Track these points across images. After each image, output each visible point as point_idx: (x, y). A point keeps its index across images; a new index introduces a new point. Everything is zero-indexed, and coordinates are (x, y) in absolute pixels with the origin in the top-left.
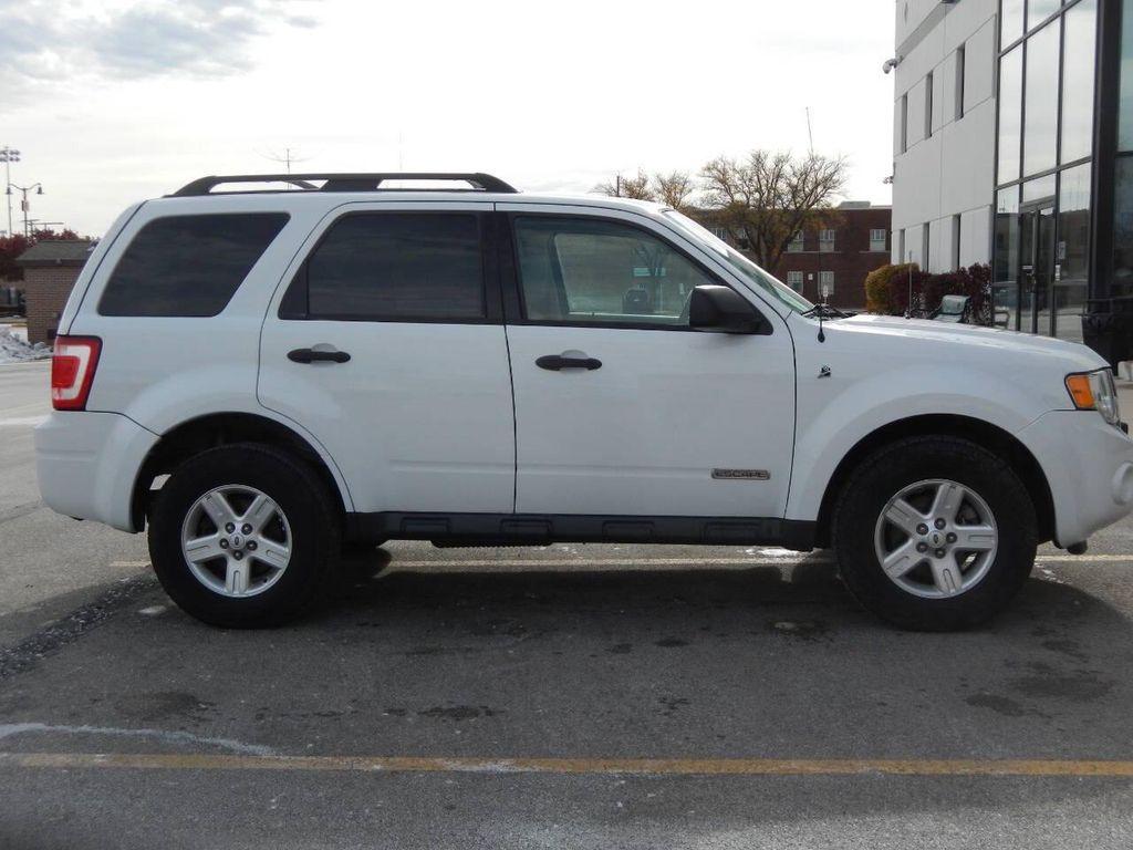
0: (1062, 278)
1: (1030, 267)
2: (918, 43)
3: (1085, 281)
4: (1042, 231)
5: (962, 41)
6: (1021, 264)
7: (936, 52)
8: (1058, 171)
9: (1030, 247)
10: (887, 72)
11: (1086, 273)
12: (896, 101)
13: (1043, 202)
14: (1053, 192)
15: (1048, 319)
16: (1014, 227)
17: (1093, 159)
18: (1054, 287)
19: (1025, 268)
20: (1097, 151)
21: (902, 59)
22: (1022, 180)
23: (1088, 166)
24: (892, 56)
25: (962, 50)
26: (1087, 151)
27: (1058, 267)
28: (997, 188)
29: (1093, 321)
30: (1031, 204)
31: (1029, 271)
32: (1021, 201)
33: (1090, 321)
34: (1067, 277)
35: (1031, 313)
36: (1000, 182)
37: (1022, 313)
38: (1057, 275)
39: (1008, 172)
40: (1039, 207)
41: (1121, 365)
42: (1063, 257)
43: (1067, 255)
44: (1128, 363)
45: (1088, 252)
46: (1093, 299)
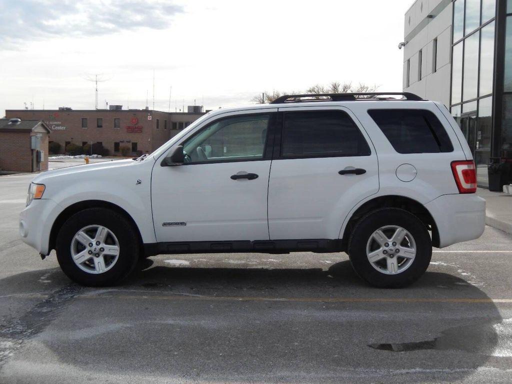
0: (479, 147)
2: (415, 36)
3: (489, 149)
4: (471, 126)
5: (435, 37)
7: (423, 40)
8: (478, 99)
10: (400, 48)
11: (490, 145)
12: (404, 63)
13: (472, 113)
14: (476, 109)
17: (493, 95)
18: (476, 152)
20: (495, 91)
21: (407, 43)
22: (462, 103)
23: (491, 97)
24: (403, 41)
25: (436, 40)
26: (490, 91)
27: (478, 142)
28: (451, 106)
30: (466, 114)
32: (462, 112)
33: (491, 167)
34: (482, 148)
36: (453, 104)
38: (477, 146)
39: (456, 99)
40: (470, 115)
41: (504, 187)
42: (480, 138)
43: (482, 137)
44: (507, 186)
45: (491, 136)
46: (493, 157)
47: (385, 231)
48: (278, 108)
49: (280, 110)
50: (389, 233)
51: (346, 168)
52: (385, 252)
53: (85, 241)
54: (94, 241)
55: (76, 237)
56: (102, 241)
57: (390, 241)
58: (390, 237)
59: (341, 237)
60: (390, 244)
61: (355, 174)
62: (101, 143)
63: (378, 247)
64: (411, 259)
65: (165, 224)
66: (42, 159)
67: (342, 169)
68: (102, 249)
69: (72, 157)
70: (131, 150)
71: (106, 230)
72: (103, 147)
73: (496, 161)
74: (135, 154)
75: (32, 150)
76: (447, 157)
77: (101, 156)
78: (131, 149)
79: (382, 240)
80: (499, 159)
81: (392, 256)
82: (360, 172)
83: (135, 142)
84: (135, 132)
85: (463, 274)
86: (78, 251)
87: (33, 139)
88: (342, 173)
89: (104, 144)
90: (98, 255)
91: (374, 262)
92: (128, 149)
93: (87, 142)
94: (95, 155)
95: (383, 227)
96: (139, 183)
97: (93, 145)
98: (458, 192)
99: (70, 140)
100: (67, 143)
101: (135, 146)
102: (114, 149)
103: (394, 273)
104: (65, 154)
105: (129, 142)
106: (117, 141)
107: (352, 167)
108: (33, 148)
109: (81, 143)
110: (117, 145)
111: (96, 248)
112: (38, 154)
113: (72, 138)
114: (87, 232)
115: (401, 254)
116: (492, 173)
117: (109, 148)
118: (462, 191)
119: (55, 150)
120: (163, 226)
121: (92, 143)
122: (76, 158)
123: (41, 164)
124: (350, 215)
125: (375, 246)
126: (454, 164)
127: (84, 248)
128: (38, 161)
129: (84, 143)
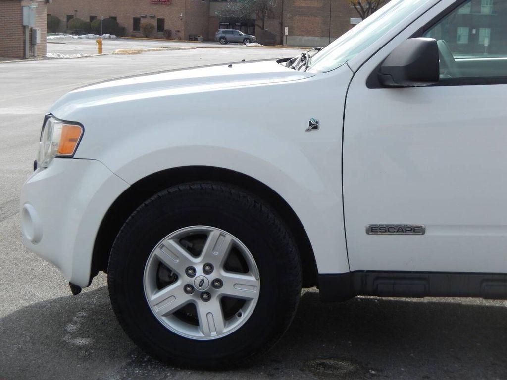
53: (177, 261)
54: (198, 263)
55: (157, 252)
56: (217, 265)
62: (115, 18)
65: (373, 230)
66: (38, 40)
68: (218, 283)
69: (76, 37)
70: (156, 29)
71: (229, 238)
72: (117, 24)
74: (161, 34)
75: (24, 27)
77: (115, 36)
78: (156, 27)
83: (162, 18)
84: (162, 4)
86: (160, 285)
87: (25, 10)
89: (119, 20)
90: (206, 296)
92: (152, 27)
93: (96, 17)
94: (108, 35)
96: (314, 126)
97: (104, 20)
99: (73, 14)
100: (69, 17)
101: (161, 23)
102: (132, 27)
104: (66, 32)
105: (154, 17)
106: (138, 16)
108: (25, 23)
109: (89, 18)
110: (136, 21)
111: (203, 280)
112: (33, 32)
113: (76, 11)
114: (182, 241)
117: (126, 26)
119: (54, 26)
120: (368, 233)
121: (102, 18)
122: (81, 38)
123: (36, 47)
127: (174, 278)
128: (33, 43)
129: (92, 18)
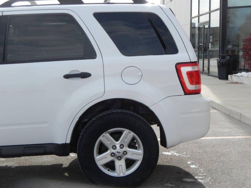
1: (202, 44)
3: (218, 49)
4: (205, 33)
6: (199, 43)
8: (210, 13)
9: (202, 38)
11: (218, 46)
13: (205, 23)
14: (208, 20)
15: (207, 61)
16: (197, 31)
17: (220, 9)
18: (209, 51)
19: (200, 44)
20: (221, 6)
22: (199, 16)
23: (219, 11)
27: (210, 44)
28: (191, 18)
29: (220, 62)
30: (202, 24)
31: (201, 45)
32: (199, 22)
35: (202, 59)
36: (193, 16)
37: (199, 59)
38: (210, 47)
39: (195, 13)
40: (204, 25)
41: (229, 76)
42: (212, 41)
43: (213, 40)
44: (231, 75)
45: (219, 40)
46: (221, 55)
47: (112, 134)
48: (3, 12)
49: (5, 14)
50: (117, 136)
51: (71, 71)
52: (113, 154)
57: (118, 144)
58: (117, 140)
59: (68, 141)
60: (118, 146)
61: (80, 78)
63: (106, 149)
64: (138, 160)
67: (67, 73)
73: (223, 57)
76: (172, 59)
79: (109, 142)
80: (225, 56)
81: (119, 158)
82: (85, 75)
85: (192, 166)
88: (67, 77)
91: (102, 165)
95: (110, 130)
98: (183, 93)
103: (122, 175)
107: (77, 71)
115: (129, 156)
116: (220, 66)
118: (187, 92)
124: (77, 119)
125: (103, 149)
126: (178, 66)
